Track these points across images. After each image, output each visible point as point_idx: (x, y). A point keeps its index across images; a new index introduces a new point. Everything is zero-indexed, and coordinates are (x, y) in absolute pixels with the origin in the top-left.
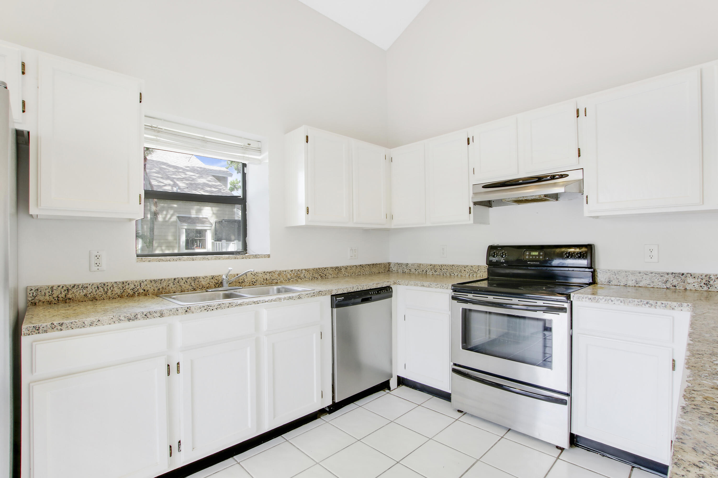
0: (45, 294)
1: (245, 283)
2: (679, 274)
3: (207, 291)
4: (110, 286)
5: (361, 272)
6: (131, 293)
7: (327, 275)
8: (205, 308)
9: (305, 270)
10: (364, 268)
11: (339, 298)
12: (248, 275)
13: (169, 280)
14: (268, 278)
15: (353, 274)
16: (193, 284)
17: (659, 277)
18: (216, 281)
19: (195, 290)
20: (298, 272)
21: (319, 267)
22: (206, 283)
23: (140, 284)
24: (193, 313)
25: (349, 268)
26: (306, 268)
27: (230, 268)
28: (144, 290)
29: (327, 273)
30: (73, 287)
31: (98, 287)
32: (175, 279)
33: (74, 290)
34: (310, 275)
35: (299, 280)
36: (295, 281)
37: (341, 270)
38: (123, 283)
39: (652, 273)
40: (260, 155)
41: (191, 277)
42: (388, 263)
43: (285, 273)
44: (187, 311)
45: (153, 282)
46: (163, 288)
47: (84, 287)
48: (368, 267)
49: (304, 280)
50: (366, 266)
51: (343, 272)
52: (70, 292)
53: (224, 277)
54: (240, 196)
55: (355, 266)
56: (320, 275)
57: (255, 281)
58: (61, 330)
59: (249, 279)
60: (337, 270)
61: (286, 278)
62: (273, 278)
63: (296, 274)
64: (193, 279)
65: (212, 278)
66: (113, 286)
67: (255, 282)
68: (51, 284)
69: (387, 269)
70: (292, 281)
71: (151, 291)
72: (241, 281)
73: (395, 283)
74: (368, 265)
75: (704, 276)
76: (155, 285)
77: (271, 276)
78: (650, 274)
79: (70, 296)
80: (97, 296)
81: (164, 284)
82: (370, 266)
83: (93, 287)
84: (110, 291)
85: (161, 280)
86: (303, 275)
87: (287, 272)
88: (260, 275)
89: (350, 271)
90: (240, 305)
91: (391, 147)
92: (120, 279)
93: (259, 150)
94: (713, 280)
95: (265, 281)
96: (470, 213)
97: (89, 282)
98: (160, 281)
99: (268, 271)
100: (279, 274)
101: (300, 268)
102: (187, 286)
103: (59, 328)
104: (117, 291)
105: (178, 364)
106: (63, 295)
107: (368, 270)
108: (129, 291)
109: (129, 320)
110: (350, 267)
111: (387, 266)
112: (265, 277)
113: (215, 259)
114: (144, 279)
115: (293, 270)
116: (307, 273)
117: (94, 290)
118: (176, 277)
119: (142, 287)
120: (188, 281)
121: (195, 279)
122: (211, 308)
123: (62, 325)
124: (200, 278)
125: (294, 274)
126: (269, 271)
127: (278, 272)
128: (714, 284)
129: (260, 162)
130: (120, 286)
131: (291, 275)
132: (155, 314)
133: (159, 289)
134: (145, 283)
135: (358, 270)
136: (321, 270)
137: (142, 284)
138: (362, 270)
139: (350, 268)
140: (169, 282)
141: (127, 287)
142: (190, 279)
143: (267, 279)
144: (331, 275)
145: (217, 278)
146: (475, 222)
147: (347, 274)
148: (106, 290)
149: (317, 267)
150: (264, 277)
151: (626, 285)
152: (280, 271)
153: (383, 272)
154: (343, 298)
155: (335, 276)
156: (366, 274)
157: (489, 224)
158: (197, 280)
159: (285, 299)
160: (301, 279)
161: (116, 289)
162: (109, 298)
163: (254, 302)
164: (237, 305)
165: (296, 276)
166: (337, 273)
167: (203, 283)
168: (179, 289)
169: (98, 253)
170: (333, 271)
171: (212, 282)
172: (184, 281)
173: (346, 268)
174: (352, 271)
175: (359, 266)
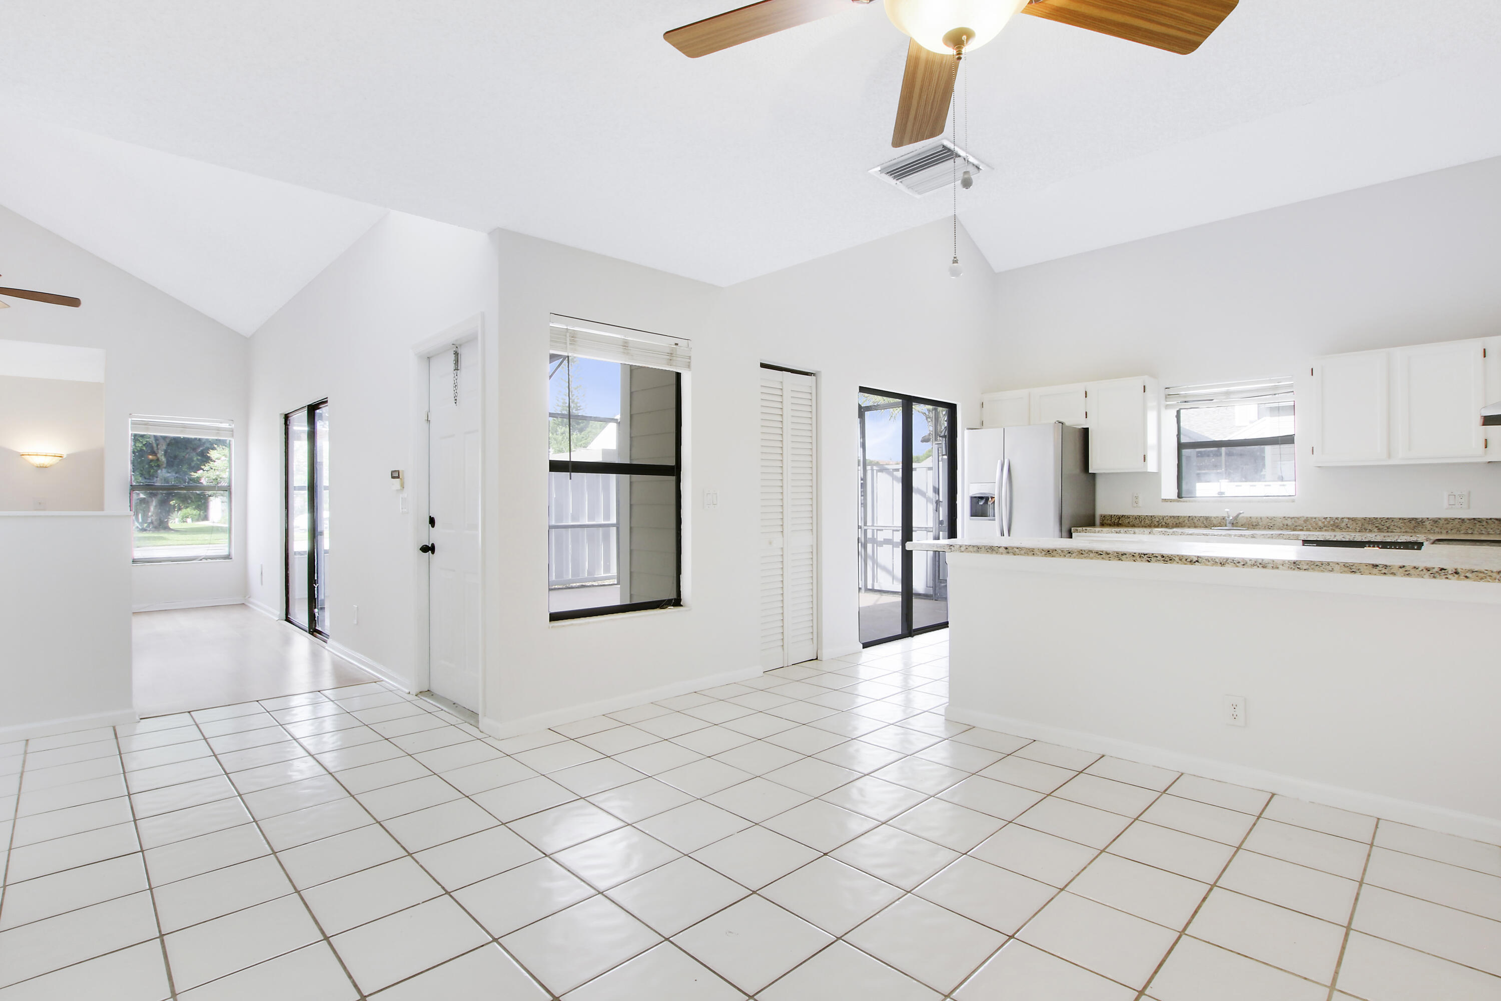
4: (1143, 517)
6: (1157, 524)
7: (1391, 527)
9: (1349, 519)
10: (1484, 523)
12: (1263, 520)
13: (1185, 517)
14: (1290, 524)
16: (1205, 522)
19: (1206, 527)
20: (1337, 521)
21: (1376, 517)
25: (1441, 522)
26: (1351, 516)
28: (1166, 523)
29: (1391, 525)
30: (1122, 517)
31: (1136, 518)
32: (1189, 517)
34: (1358, 525)
35: (1338, 530)
36: (1330, 530)
37: (1424, 524)
38: (1151, 516)
41: (1203, 517)
43: (1314, 520)
45: (1172, 518)
46: (1179, 523)
47: (1128, 517)
48: (1496, 522)
49: (1347, 530)
50: (1489, 521)
51: (1429, 527)
52: (1121, 520)
53: (1227, 518)
55: (1459, 519)
56: (1376, 527)
60: (1413, 522)
61: (1316, 527)
62: (1295, 524)
63: (1332, 522)
65: (1224, 519)
66: (1145, 518)
68: (1111, 514)
70: (1326, 530)
71: (1171, 524)
72: (1255, 524)
74: (1497, 519)
76: (1174, 520)
77: (1293, 522)
79: (1120, 522)
80: (1135, 524)
81: (1181, 520)
83: (1133, 517)
84: (1143, 521)
85: (1179, 517)
86: (1344, 524)
87: (1317, 519)
88: (1281, 520)
89: (1445, 526)
92: (1150, 514)
95: (1285, 527)
98: (1177, 518)
99: (1288, 516)
101: (1340, 516)
102: (1200, 524)
103: (1085, 531)
104: (1148, 522)
106: (1117, 521)
107: (1496, 527)
108: (1156, 523)
109: (1117, 532)
110: (1446, 519)
112: (1286, 522)
114: (1166, 515)
115: (1327, 518)
116: (1352, 522)
117: (1134, 520)
118: (1190, 515)
120: (1201, 519)
121: (1207, 518)
123: (1086, 530)
126: (1293, 516)
127: (1304, 519)
130: (1150, 518)
131: (1323, 523)
132: (1131, 532)
133: (1177, 524)
134: (1167, 518)
135: (1466, 525)
136: (1380, 521)
137: (1164, 519)
138: (1478, 526)
139: (1446, 522)
140: (1185, 519)
141: (1154, 520)
142: (1202, 518)
144: (1400, 528)
147: (1437, 530)
148: (1140, 520)
149: (1372, 516)
150: (1284, 522)
152: (1307, 518)
155: (1413, 531)
156: (1488, 533)
160: (1341, 529)
161: (1147, 520)
162: (1143, 526)
164: (1188, 534)
165: (1333, 525)
166: (1415, 527)
167: (1215, 522)
168: (1193, 524)
169: (1137, 495)
170: (1405, 523)
171: (1223, 522)
172: (1197, 519)
173: (1436, 521)
174: (1450, 526)
175: (1469, 520)
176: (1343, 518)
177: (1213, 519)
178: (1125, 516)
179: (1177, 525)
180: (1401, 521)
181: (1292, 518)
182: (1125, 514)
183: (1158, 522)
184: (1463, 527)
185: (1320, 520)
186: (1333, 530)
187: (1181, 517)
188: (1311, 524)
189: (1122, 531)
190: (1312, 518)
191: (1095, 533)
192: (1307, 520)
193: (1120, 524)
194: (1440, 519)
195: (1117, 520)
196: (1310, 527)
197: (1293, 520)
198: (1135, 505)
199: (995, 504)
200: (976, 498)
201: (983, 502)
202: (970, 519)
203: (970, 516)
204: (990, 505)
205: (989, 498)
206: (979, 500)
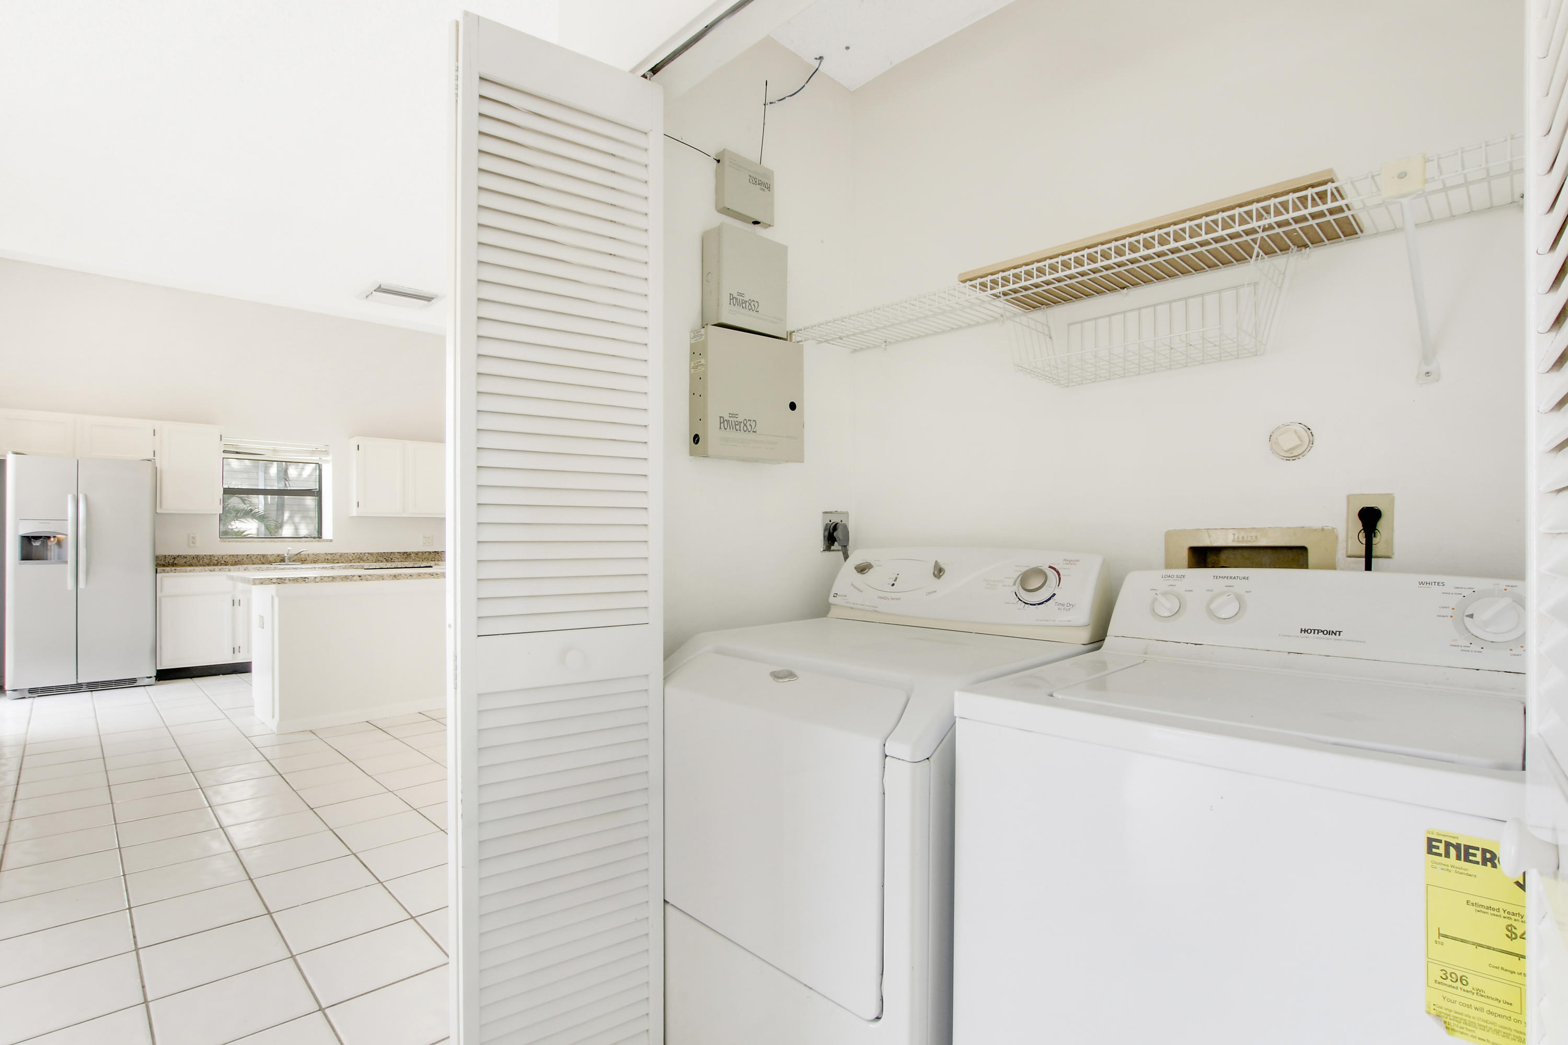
0: (161, 560)
1: (308, 561)
3: (271, 565)
4: (201, 557)
5: (436, 558)
6: (216, 562)
7: (394, 558)
9: (368, 553)
10: (440, 554)
12: (310, 555)
13: (243, 555)
14: (330, 558)
15: (426, 560)
16: (262, 559)
19: (263, 563)
20: (361, 555)
22: (273, 559)
23: (222, 557)
24: (249, 570)
25: (420, 554)
26: (370, 552)
28: (225, 562)
30: (178, 557)
31: (193, 558)
32: (248, 555)
33: (178, 559)
34: (374, 558)
37: (411, 555)
38: (210, 556)
40: (328, 457)
41: (261, 555)
43: (346, 555)
45: (231, 556)
46: (238, 561)
47: (185, 557)
49: (367, 562)
51: (413, 558)
52: (176, 560)
53: (286, 555)
54: (315, 490)
55: (428, 552)
56: (385, 559)
57: (316, 560)
58: (173, 574)
60: (405, 555)
61: (347, 560)
62: (334, 559)
63: (358, 557)
65: (278, 556)
66: (203, 557)
68: (165, 554)
71: (230, 562)
72: (303, 559)
73: (435, 565)
76: (233, 559)
79: (176, 562)
80: (194, 562)
81: (240, 558)
83: (190, 557)
84: (201, 560)
85: (238, 555)
86: (366, 557)
88: (323, 556)
89: (421, 556)
90: (283, 569)
92: (208, 553)
93: (326, 452)
95: (327, 561)
97: (188, 554)
98: (236, 556)
99: (329, 552)
100: (341, 556)
101: (363, 552)
102: (258, 561)
104: (206, 561)
105: (240, 600)
109: (211, 571)
110: (422, 552)
112: (327, 557)
114: (225, 554)
115: (355, 553)
116: (370, 556)
117: (191, 559)
119: (224, 559)
120: (258, 557)
121: (264, 556)
123: (175, 570)
125: (356, 556)
129: (327, 461)
130: (208, 557)
131: (353, 557)
132: (226, 570)
134: (226, 557)
135: (432, 556)
136: (387, 554)
138: (437, 556)
139: (422, 554)
140: (244, 557)
141: (213, 558)
144: (398, 559)
145: (282, 556)
147: (418, 559)
148: (198, 559)
149: (382, 551)
152: (342, 553)
155: (404, 560)
158: (266, 557)
159: (319, 568)
160: (363, 561)
161: (205, 559)
162: (201, 565)
163: (294, 568)
167: (271, 559)
168: (251, 562)
169: (193, 536)
170: (400, 555)
171: (279, 559)
172: (255, 557)
173: (417, 554)
174: (423, 557)
175: (433, 552)
176: (365, 553)
177: (269, 556)
178: (181, 556)
179: (236, 563)
180: (399, 554)
181: (331, 554)
182: (181, 554)
183: (217, 560)
184: (430, 557)
185: (350, 555)
186: (359, 562)
187: (240, 555)
188: (344, 558)
189: (216, 570)
190: (345, 554)
191: (186, 572)
193: (176, 564)
194: (418, 552)
195: (172, 560)
196: (343, 560)
197: (332, 555)
198: (192, 545)
199: (63, 544)
200: (28, 537)
201: (40, 542)
202: (20, 564)
203: (20, 559)
204: (51, 546)
205: (49, 537)
206: (32, 540)
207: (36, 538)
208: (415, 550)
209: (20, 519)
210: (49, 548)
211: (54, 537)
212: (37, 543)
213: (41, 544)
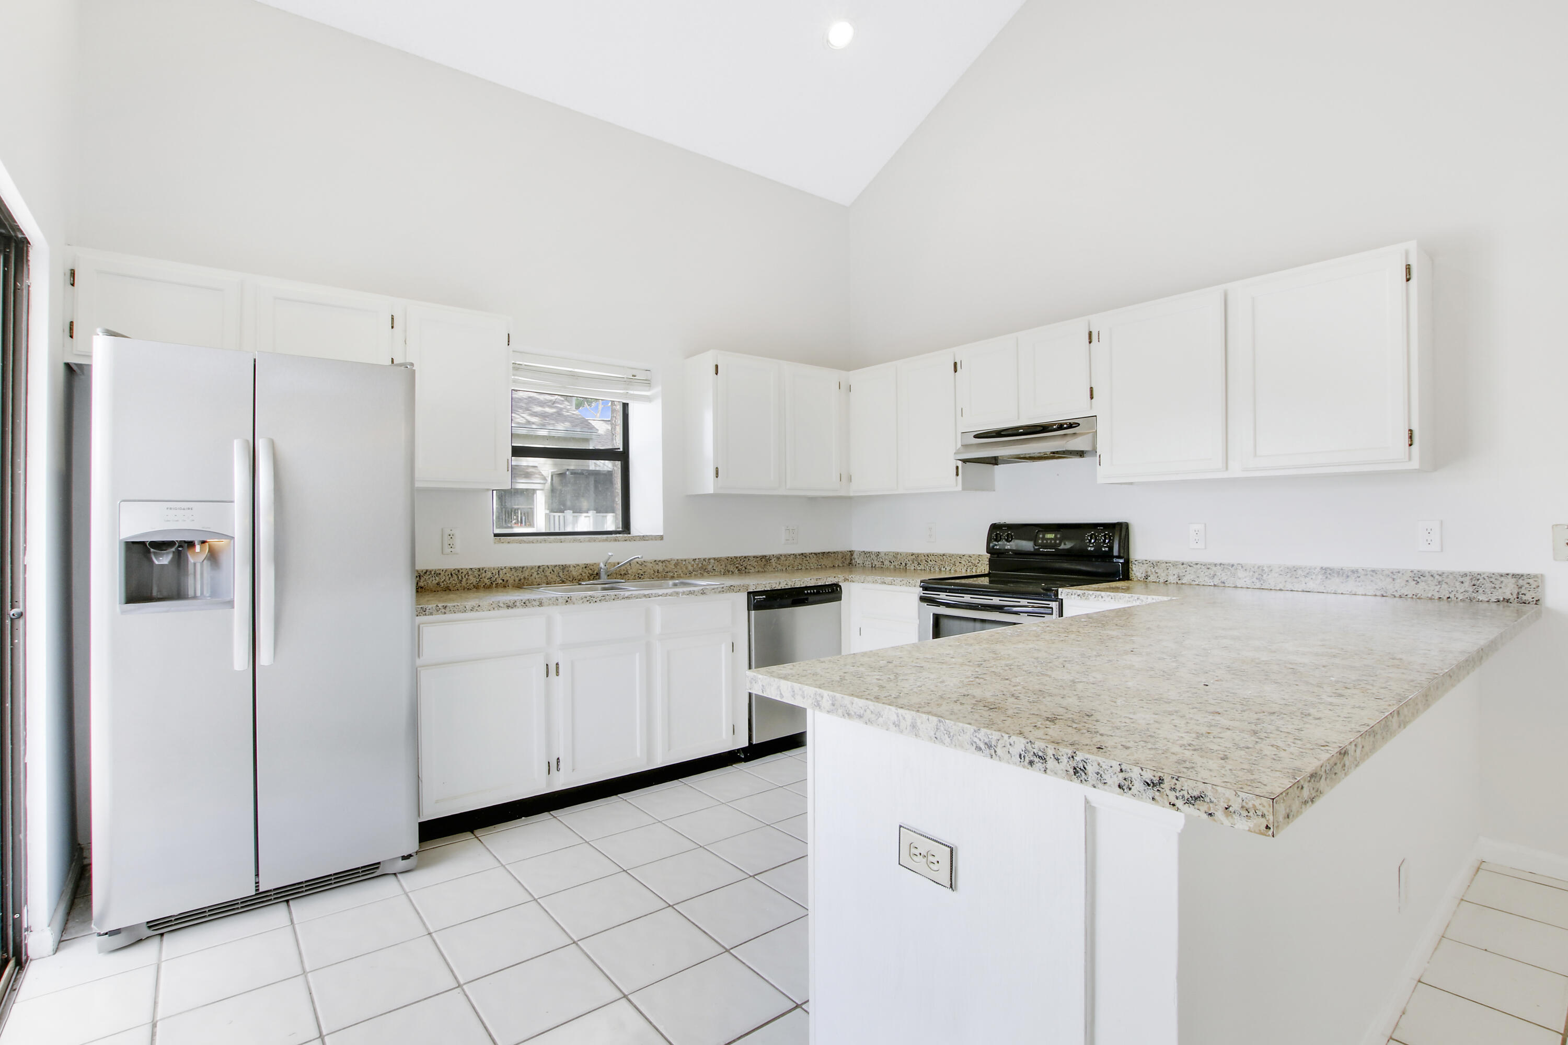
1: (629, 575)
2: (1229, 565)
3: (580, 584)
4: (465, 573)
5: (804, 565)
6: (488, 584)
7: (748, 567)
8: (588, 599)
9: (714, 559)
10: (808, 558)
11: (759, 597)
12: (633, 565)
13: (532, 568)
14: (661, 570)
15: (790, 568)
16: (561, 574)
17: (1205, 570)
18: (590, 571)
19: (563, 582)
20: (704, 562)
21: (736, 556)
22: (578, 574)
23: (499, 572)
24: (574, 604)
25: (783, 558)
26: (716, 556)
27: (610, 554)
28: (503, 580)
29: (748, 564)
30: (426, 573)
31: (451, 574)
32: (539, 567)
33: (426, 577)
34: (722, 567)
35: (705, 574)
36: (699, 575)
37: (771, 561)
38: (479, 570)
39: (1197, 564)
40: (649, 390)
41: (559, 565)
42: (850, 551)
43: (684, 563)
44: (567, 601)
45: (514, 570)
46: (525, 578)
47: (437, 574)
48: (815, 556)
49: (713, 574)
51: (774, 564)
52: (422, 579)
53: (602, 565)
54: (619, 449)
55: (793, 555)
56: (737, 567)
57: (642, 573)
58: (445, 613)
59: (634, 571)
60: (763, 560)
61: (686, 571)
62: (667, 570)
63: (700, 565)
64: (561, 567)
65: (586, 567)
66: (468, 573)
67: (642, 575)
69: (848, 561)
70: (695, 575)
71: (511, 581)
72: (623, 573)
74: (815, 554)
75: (1256, 567)
76: (515, 574)
77: (664, 567)
78: (1195, 566)
80: (450, 585)
81: (526, 574)
82: (818, 555)
83: (447, 574)
84: (464, 580)
85: (523, 568)
86: (711, 566)
87: (687, 561)
88: (650, 565)
89: (784, 562)
90: (628, 598)
91: (848, 369)
92: (475, 566)
93: (648, 383)
94: (1267, 574)
95: (656, 574)
96: (957, 475)
97: (442, 568)
98: (521, 569)
99: (659, 559)
100: (676, 565)
101: (707, 556)
102: (554, 577)
104: (473, 580)
105: (557, 664)
107: (815, 562)
108: (487, 581)
110: (785, 556)
111: (848, 557)
112: (657, 568)
113: (589, 541)
114: (503, 566)
115: (696, 559)
116: (717, 563)
117: (447, 578)
118: (540, 565)
119: (501, 576)
120: (555, 570)
121: (564, 568)
122: (595, 600)
124: (570, 566)
125: (698, 565)
126: (663, 559)
127: (674, 562)
128: (1267, 579)
129: (649, 400)
130: (476, 573)
131: (693, 566)
132: (534, 603)
133: (520, 580)
134: (504, 571)
135: (798, 561)
136: (739, 560)
137: (501, 572)
138: (804, 561)
139: (785, 559)
140: (533, 571)
141: (484, 575)
142: (557, 567)
143: (659, 571)
144: (755, 568)
145: (592, 567)
146: (964, 489)
147: (780, 567)
148: (460, 577)
149: (732, 555)
150: (655, 568)
151: (1167, 581)
152: (677, 560)
153: (841, 565)
154: (764, 597)
155: (762, 570)
156: (811, 569)
157: (994, 491)
158: (567, 569)
159: (683, 593)
160: (708, 572)
161: (471, 577)
162: (464, 589)
163: (645, 596)
164: (623, 598)
165: (701, 568)
166: (765, 565)
167: (574, 573)
169: (451, 533)
170: (757, 562)
171: (585, 573)
172: (550, 570)
173: (778, 558)
174: (787, 563)
175: (799, 555)
176: (709, 559)
177: (571, 568)
178: (431, 571)
181: (663, 562)
183: (490, 578)
184: (796, 563)
185: (689, 563)
188: (681, 568)
190: (682, 560)
192: (677, 563)
194: (781, 555)
196: (680, 572)
197: (664, 564)
198: (447, 550)
199: (224, 559)
200: (143, 543)
201: (170, 556)
202: (123, 612)
203: (123, 599)
204: (195, 564)
205: (191, 544)
206: (152, 550)
207: (161, 546)
208: (776, 552)
209: (121, 500)
210: (191, 567)
211: (203, 542)
212: (163, 559)
213: (171, 562)
